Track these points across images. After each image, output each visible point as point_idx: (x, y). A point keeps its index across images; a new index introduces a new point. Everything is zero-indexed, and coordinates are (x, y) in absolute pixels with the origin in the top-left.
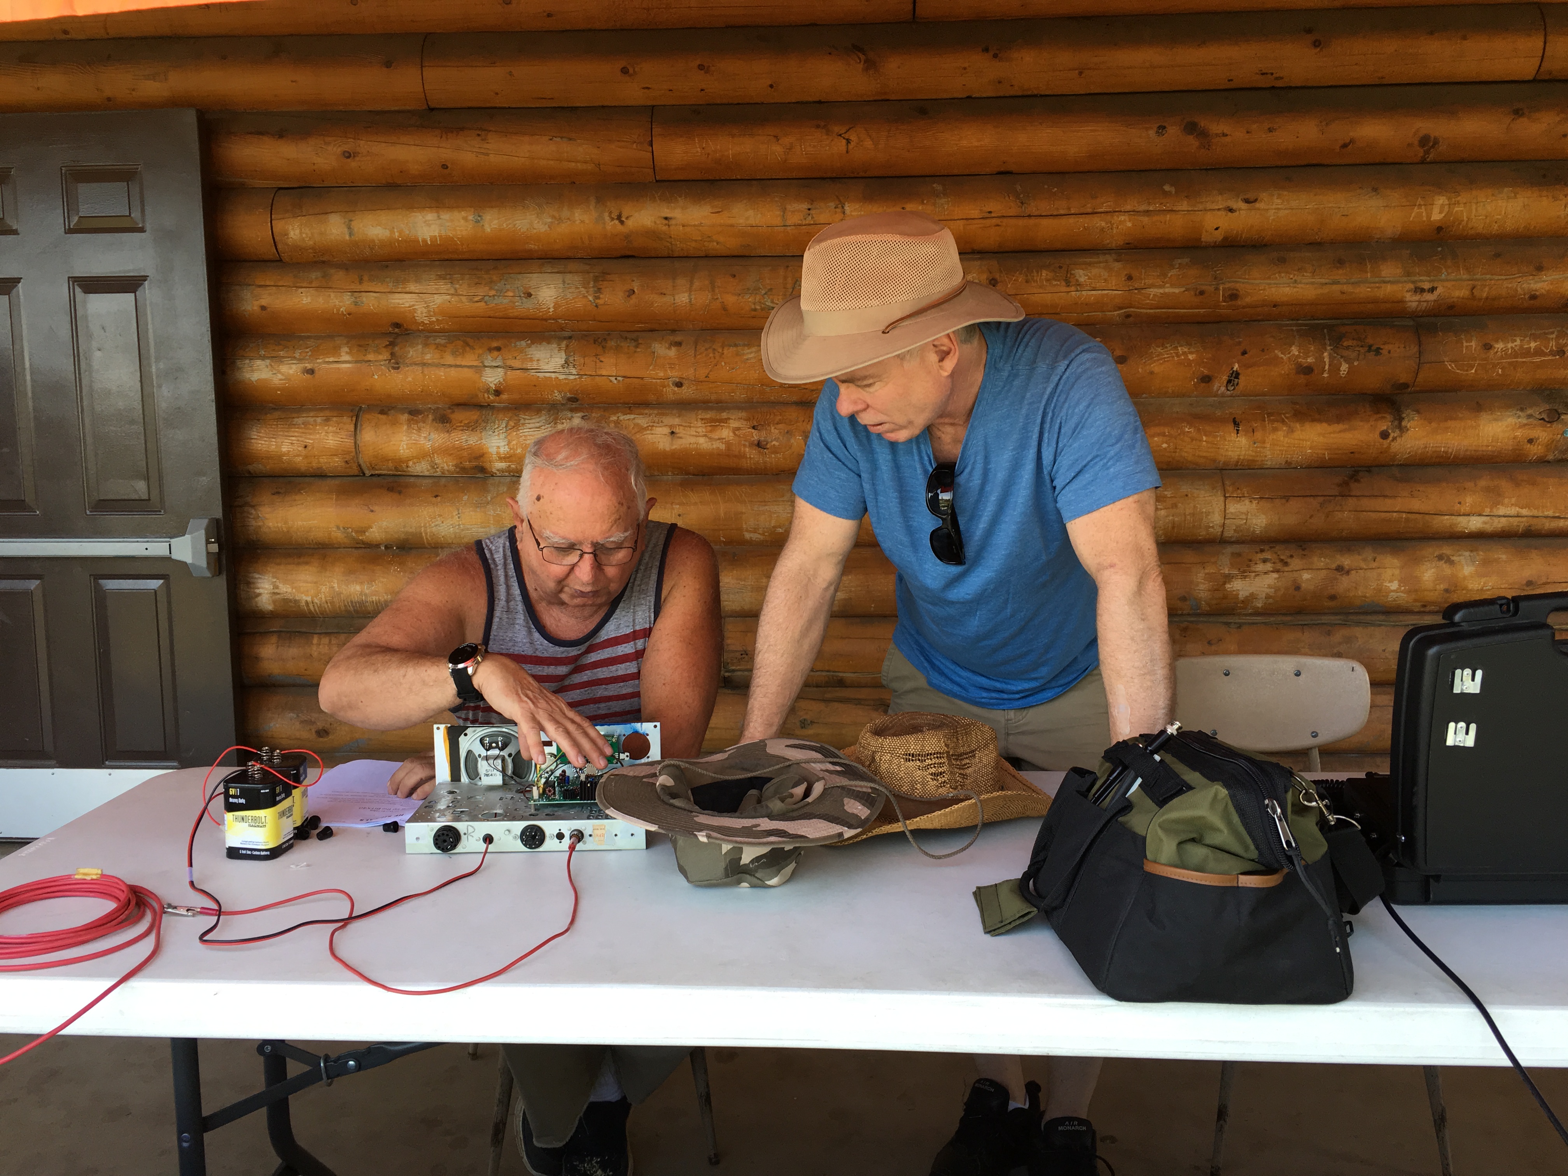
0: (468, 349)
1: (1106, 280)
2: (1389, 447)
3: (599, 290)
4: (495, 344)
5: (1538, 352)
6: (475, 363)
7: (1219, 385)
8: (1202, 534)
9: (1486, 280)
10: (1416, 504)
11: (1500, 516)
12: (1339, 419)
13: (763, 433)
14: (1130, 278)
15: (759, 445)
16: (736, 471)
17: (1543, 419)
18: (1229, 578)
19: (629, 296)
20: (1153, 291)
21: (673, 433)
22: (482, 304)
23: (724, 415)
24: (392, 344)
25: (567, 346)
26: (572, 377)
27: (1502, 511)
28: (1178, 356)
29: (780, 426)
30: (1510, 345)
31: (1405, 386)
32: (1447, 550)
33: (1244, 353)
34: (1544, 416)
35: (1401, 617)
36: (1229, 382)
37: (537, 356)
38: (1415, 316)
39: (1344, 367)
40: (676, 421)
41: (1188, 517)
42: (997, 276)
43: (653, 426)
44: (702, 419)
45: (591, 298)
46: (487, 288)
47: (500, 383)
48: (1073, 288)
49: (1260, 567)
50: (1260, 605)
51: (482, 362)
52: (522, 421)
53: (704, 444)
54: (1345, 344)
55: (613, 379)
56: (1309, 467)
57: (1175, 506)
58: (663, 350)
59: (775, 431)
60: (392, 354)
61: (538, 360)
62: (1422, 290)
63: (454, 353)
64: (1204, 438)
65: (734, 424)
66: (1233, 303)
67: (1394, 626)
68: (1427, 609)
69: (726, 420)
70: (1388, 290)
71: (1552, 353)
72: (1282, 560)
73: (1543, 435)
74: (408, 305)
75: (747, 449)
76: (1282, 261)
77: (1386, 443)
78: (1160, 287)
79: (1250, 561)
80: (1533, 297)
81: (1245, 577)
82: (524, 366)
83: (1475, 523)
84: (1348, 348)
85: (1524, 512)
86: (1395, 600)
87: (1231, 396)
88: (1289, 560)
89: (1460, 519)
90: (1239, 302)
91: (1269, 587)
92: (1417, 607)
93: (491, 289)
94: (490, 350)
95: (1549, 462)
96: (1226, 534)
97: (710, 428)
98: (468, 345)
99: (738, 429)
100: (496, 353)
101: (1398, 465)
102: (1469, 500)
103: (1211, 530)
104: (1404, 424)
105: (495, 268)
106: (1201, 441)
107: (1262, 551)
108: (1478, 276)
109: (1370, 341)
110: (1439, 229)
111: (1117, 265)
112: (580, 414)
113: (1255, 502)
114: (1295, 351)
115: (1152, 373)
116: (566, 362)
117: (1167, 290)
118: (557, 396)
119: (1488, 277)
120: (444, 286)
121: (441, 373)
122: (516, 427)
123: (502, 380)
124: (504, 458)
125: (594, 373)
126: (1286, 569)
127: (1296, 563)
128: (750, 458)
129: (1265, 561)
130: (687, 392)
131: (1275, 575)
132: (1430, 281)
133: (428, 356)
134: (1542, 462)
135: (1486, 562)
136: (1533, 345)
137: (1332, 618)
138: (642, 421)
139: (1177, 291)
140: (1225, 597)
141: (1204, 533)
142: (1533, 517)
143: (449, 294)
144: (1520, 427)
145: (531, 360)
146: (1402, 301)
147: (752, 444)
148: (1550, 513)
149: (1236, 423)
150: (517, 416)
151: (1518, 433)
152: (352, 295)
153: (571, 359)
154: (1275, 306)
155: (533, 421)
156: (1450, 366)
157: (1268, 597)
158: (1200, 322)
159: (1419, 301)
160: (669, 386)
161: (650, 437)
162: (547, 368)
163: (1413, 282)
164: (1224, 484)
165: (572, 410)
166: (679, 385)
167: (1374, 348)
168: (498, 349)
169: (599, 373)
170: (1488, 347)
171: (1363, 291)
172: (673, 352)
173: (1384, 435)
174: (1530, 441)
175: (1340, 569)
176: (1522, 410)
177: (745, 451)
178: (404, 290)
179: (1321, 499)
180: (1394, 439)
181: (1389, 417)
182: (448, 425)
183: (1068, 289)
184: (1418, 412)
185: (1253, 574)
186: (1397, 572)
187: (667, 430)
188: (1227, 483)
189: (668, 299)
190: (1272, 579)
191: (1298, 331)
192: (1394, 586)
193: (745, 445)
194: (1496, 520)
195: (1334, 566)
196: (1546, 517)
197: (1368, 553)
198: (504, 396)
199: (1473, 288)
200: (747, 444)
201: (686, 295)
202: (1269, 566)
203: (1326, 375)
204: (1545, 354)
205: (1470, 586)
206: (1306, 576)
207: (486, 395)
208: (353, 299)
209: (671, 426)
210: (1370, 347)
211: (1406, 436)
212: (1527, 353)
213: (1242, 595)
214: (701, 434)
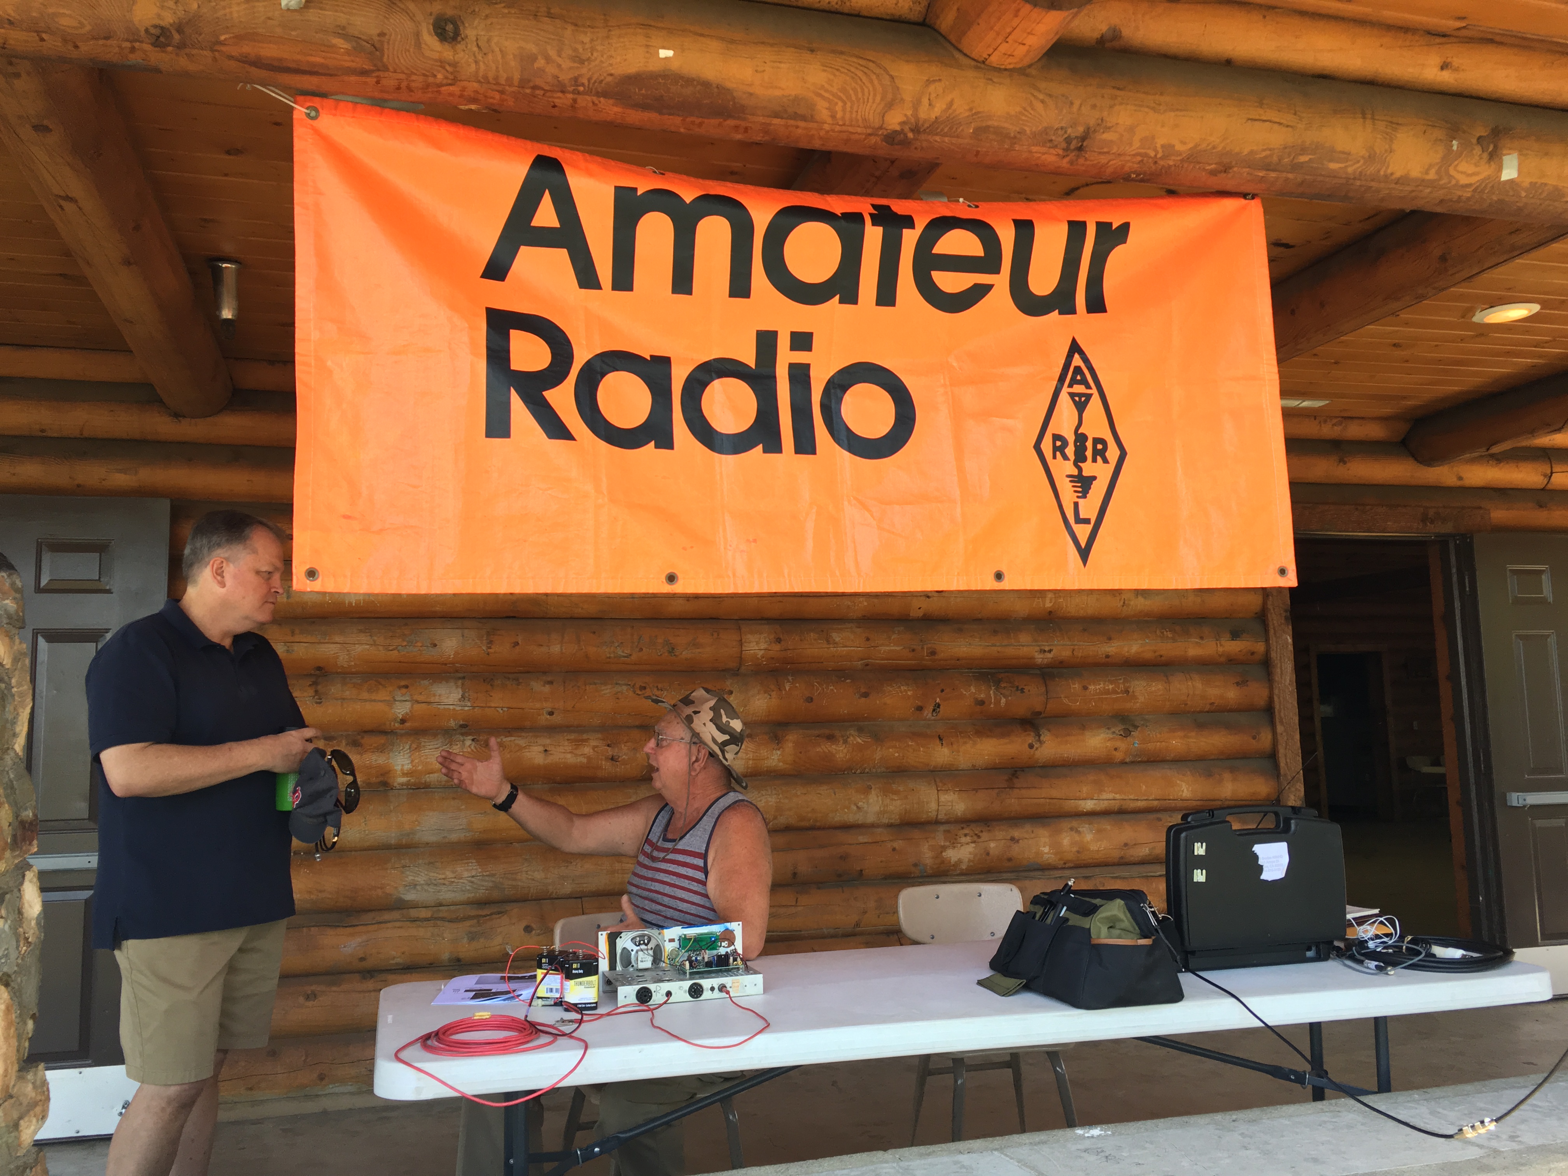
0: (380, 687)
1: (853, 640)
2: (1034, 754)
3: (491, 642)
4: (403, 683)
5: (1114, 692)
6: (387, 698)
7: (927, 713)
8: (924, 817)
9: (1080, 645)
10: (1054, 793)
11: (1103, 800)
12: (1003, 735)
13: (616, 750)
14: (868, 639)
15: (612, 759)
16: (593, 779)
17: (1121, 735)
18: (944, 848)
19: (514, 647)
20: (883, 649)
21: (546, 751)
22: (396, 652)
23: (585, 736)
24: (315, 683)
25: (463, 684)
26: (466, 708)
27: (1105, 796)
28: (901, 693)
29: (628, 744)
30: (1098, 687)
31: (1040, 713)
32: (1074, 823)
33: (942, 691)
34: (1122, 733)
35: (1052, 872)
36: (934, 710)
37: (439, 692)
38: (1040, 667)
39: (1003, 700)
40: (548, 741)
41: (915, 805)
42: (781, 637)
43: (530, 746)
44: (568, 740)
45: (484, 648)
46: (400, 640)
47: (407, 713)
48: (831, 646)
49: (964, 840)
50: (964, 867)
51: (393, 697)
52: (423, 744)
53: (570, 759)
54: (1002, 686)
55: (499, 710)
56: (986, 769)
57: (906, 797)
58: (538, 686)
59: (624, 748)
60: (316, 692)
61: (440, 695)
62: (1045, 651)
63: (370, 691)
64: (922, 749)
65: (593, 743)
66: (933, 657)
67: (1048, 879)
68: (1067, 866)
69: (587, 740)
70: (1025, 651)
71: (1122, 692)
72: (976, 834)
73: (1122, 745)
74: (332, 653)
75: (603, 763)
76: (960, 630)
77: (1032, 751)
78: (888, 646)
79: (957, 835)
80: (1107, 657)
81: (954, 847)
82: (428, 700)
83: (1089, 805)
84: (1004, 688)
85: (1118, 796)
86: (1047, 860)
87: (934, 720)
88: (980, 834)
89: (1080, 802)
90: (936, 657)
91: (970, 853)
92: (1060, 864)
93: (404, 640)
94: (400, 687)
95: (1126, 763)
96: (940, 817)
97: (574, 747)
98: (381, 684)
99: (597, 747)
100: (404, 690)
101: (1039, 767)
102: (1085, 789)
103: (930, 814)
104: (1042, 738)
105: (406, 624)
106: (920, 751)
107: (963, 828)
108: (1075, 643)
109: (1016, 684)
110: (1050, 612)
111: (859, 630)
112: (471, 737)
113: (957, 793)
114: (973, 690)
115: (885, 704)
116: (462, 696)
117: (892, 648)
118: (452, 723)
119: (1081, 643)
120: (363, 638)
121: (358, 706)
122: (418, 748)
123: (408, 711)
124: (407, 774)
125: (484, 705)
126: (979, 840)
127: (985, 836)
128: (605, 769)
129: (966, 835)
130: (557, 719)
131: (973, 845)
132: (1048, 646)
133: (348, 693)
134: (1123, 763)
135: (1099, 831)
136: (1111, 687)
137: (1009, 874)
138: (522, 742)
139: (898, 648)
140: (943, 862)
141: (925, 816)
142: (1123, 799)
143: (368, 645)
144: (1109, 740)
145: (434, 695)
146: (1033, 658)
147: (607, 759)
148: (1132, 797)
149: (941, 739)
150: (419, 739)
151: (1108, 744)
152: (285, 645)
153: (467, 695)
154: (958, 660)
155: (432, 743)
156: (1065, 701)
157: (970, 861)
158: (911, 670)
159: (1043, 658)
160: (543, 714)
161: (528, 754)
162: (446, 701)
163: (1039, 646)
164: (935, 781)
165: (462, 734)
166: (551, 713)
167: (1020, 688)
168: (406, 687)
169: (488, 705)
170: (1085, 688)
171: (1011, 651)
172: (547, 689)
173: (1031, 746)
174: (1116, 749)
175: (1012, 839)
176: (1109, 729)
177: (601, 763)
178: (331, 641)
179: (996, 791)
180: (1037, 749)
181: (1032, 734)
182: (359, 748)
183: (828, 646)
184: (1049, 731)
185: (959, 845)
186: (1047, 840)
187: (541, 749)
188: (938, 780)
189: (544, 649)
190: (971, 848)
191: (974, 676)
192: (1046, 850)
193: (602, 760)
194: (1102, 802)
195: (1009, 837)
196: (1130, 800)
197: (1028, 827)
198: (407, 724)
199: (1073, 650)
200: (604, 758)
201: (559, 646)
202: (968, 839)
203: (992, 706)
204: (1118, 693)
205: (1092, 848)
206: (992, 845)
207: (392, 724)
208: (286, 648)
209: (544, 746)
210: (1018, 687)
211: (1044, 745)
212: (1108, 692)
213: (954, 860)
214: (568, 751)
